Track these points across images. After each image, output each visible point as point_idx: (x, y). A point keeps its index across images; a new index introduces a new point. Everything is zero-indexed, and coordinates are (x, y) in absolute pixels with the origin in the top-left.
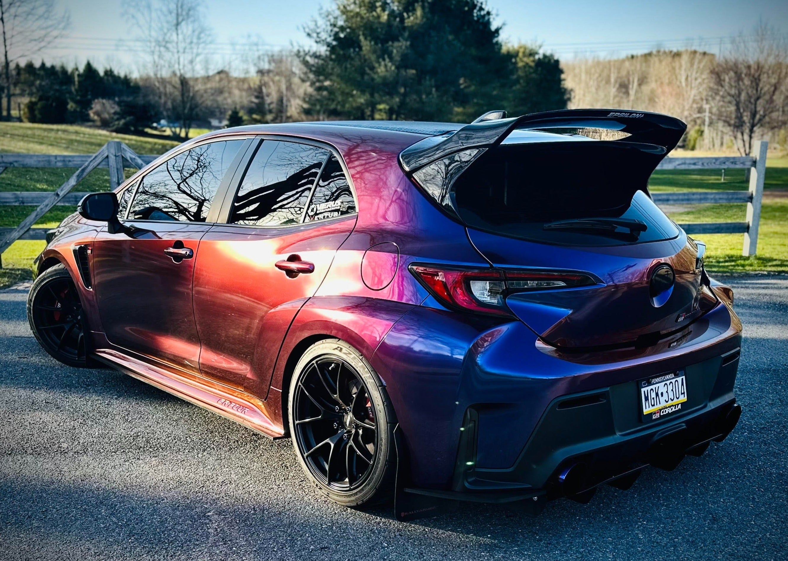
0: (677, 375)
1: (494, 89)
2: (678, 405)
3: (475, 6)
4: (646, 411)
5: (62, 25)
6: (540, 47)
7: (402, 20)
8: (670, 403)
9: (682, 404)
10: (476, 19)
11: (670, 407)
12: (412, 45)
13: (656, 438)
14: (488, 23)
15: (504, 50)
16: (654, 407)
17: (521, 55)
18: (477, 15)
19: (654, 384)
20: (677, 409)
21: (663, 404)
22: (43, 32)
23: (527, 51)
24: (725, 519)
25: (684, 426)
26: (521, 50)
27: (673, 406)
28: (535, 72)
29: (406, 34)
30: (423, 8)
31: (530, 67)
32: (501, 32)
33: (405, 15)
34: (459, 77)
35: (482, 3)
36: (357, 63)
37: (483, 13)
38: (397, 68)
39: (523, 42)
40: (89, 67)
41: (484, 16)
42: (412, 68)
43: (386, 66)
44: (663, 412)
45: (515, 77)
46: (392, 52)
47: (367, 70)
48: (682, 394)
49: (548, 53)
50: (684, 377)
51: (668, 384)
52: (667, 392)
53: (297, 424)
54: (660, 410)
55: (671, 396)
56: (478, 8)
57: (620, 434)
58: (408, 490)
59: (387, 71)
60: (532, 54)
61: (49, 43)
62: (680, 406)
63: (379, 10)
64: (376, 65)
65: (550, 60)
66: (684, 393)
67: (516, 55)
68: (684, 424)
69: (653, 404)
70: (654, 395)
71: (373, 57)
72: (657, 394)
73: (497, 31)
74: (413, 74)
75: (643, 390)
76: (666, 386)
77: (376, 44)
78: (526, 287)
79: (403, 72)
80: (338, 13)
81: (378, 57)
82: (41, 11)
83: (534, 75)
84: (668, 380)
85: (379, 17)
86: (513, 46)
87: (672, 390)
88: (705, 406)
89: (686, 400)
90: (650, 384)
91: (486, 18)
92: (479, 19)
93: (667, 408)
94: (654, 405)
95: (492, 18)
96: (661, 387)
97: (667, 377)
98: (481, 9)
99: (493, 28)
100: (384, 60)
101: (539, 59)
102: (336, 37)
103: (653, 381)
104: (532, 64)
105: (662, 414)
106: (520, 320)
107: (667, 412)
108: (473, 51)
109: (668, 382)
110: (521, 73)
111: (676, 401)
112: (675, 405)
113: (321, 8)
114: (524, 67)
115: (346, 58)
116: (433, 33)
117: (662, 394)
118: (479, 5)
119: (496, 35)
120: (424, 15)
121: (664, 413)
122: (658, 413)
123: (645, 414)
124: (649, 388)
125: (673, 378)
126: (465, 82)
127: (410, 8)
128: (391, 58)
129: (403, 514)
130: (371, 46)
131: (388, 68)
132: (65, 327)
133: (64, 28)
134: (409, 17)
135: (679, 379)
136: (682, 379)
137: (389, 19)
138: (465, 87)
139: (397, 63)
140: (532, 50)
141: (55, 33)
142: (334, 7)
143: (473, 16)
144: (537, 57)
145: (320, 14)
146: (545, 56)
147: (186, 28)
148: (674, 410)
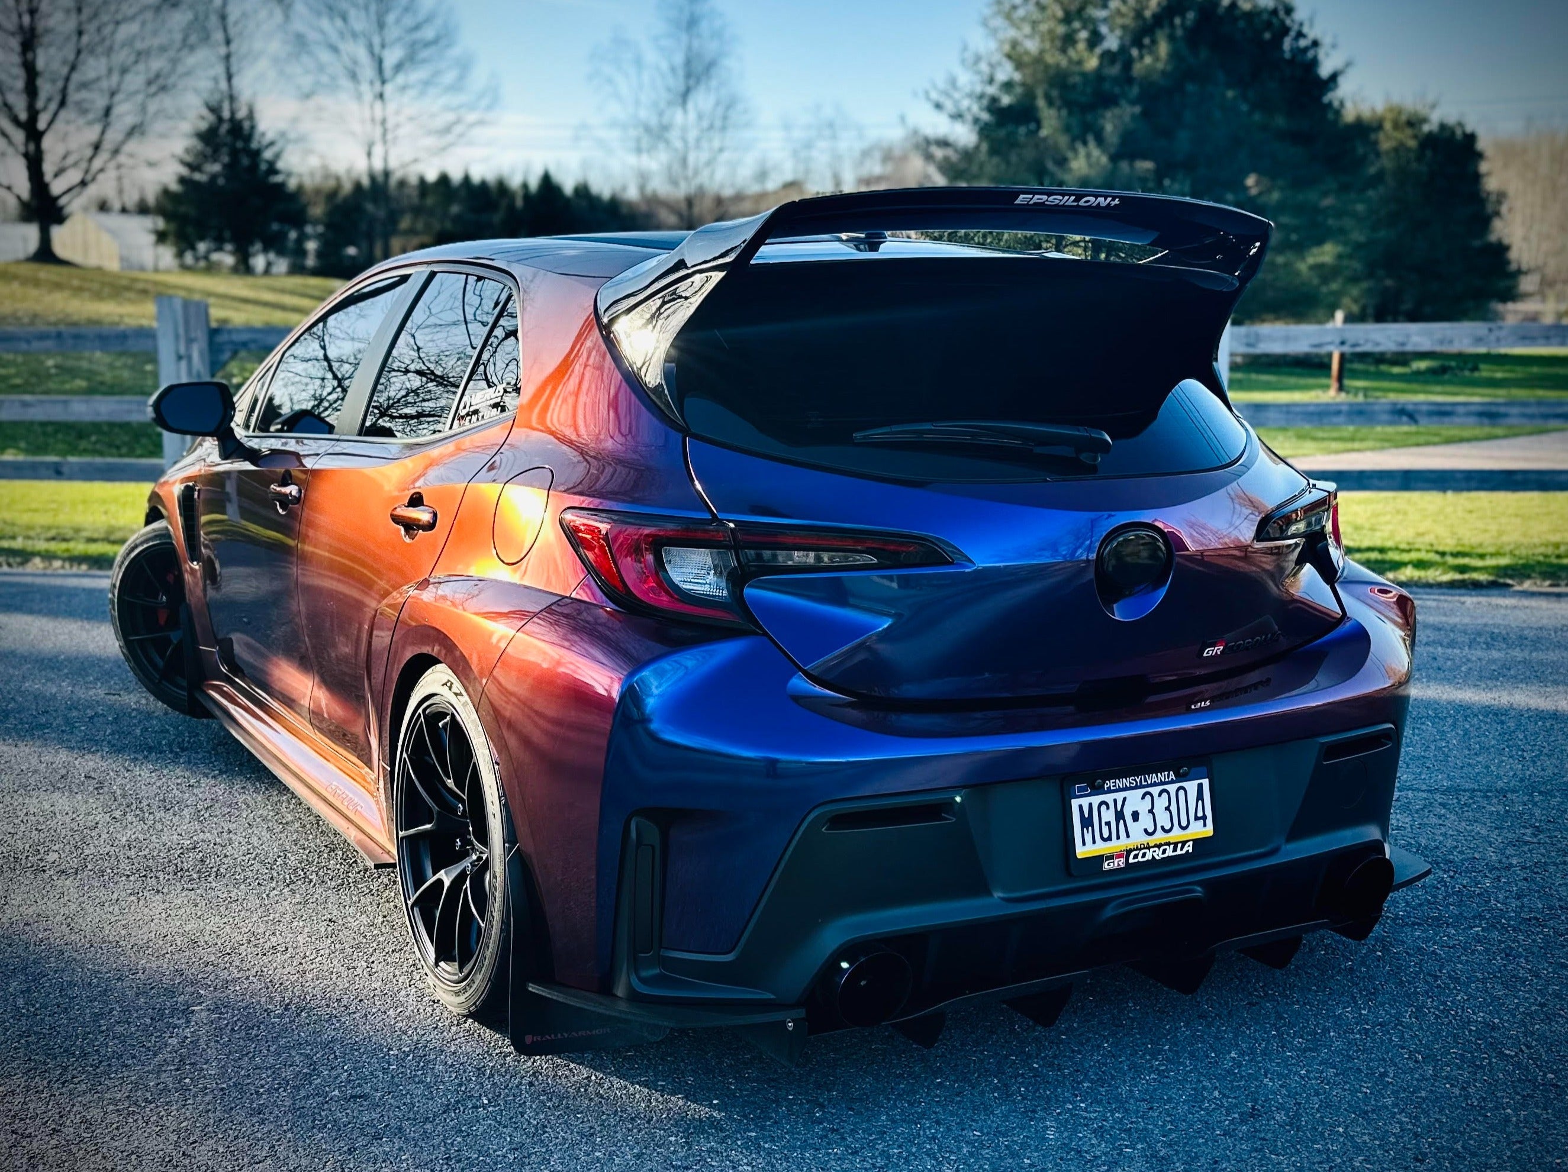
0: (1181, 777)
1: (1325, 194)
2: (1184, 843)
3: (1286, 30)
4: (1082, 851)
5: (485, 102)
6: (1433, 106)
7: (1128, 64)
8: (1160, 837)
9: (1196, 842)
10: (1287, 55)
11: (1159, 846)
12: (1145, 114)
13: (1109, 912)
14: (1314, 63)
15: (1349, 115)
16: (1108, 844)
17: (1388, 126)
18: (1292, 50)
19: (1109, 791)
20: (1179, 852)
21: (1138, 837)
22: (450, 117)
23: (1404, 118)
24: (1281, 1117)
25: (1199, 891)
26: (1389, 116)
27: (1168, 844)
28: (1419, 158)
29: (1135, 91)
30: (1172, 38)
31: (1409, 150)
32: (1341, 80)
33: (1135, 52)
34: (1245, 174)
35: (1301, 24)
36: (1029, 154)
37: (1303, 43)
38: (1114, 158)
39: (1396, 99)
40: (547, 180)
41: (1306, 50)
42: (1145, 157)
43: (1088, 156)
44: (1136, 856)
45: (1372, 170)
46: (1102, 128)
47: (1050, 166)
48: (1197, 818)
49: (1451, 120)
50: (1206, 782)
51: (1156, 795)
52: (1151, 811)
53: (402, 838)
54: (1129, 852)
55: (1163, 820)
56: (1293, 34)
57: (1001, 895)
58: (532, 988)
59: (1090, 165)
60: (1413, 122)
61: (461, 136)
62: (1189, 848)
63: (1081, 46)
64: (1070, 155)
65: (1453, 133)
66: (1204, 818)
67: (1378, 126)
68: (1199, 889)
69: (1106, 835)
70: (1109, 815)
71: (1063, 140)
72: (1120, 816)
73: (1334, 77)
74: (1148, 170)
75: (1075, 803)
76: (1148, 797)
77: (1070, 113)
78: (790, 563)
79: (1124, 166)
80: (997, 57)
81: (1073, 140)
82: (449, 77)
83: (1414, 165)
84: (1155, 784)
85: (1080, 62)
86: (1373, 110)
87: (1168, 809)
88: (1274, 852)
89: (1211, 834)
90: (1098, 790)
91: (1310, 54)
92: (1294, 56)
93: (1149, 848)
94: (1109, 839)
95: (1321, 54)
96: (1134, 800)
97: (1154, 778)
98: (1300, 35)
99: (1325, 71)
100: (1085, 143)
101: (1430, 134)
102: (993, 106)
103: (1109, 784)
104: (1412, 143)
105: (1131, 860)
106: (766, 634)
107: (1149, 857)
108: (1280, 121)
109: (1155, 791)
110: (1387, 163)
111: (1177, 835)
112: (1176, 844)
113: (965, 48)
114: (1396, 150)
115: (1012, 143)
116: (1190, 88)
117: (1135, 816)
118: (1296, 28)
119: (1331, 85)
120: (1175, 55)
121: (1140, 859)
122: (1120, 856)
123: (1079, 856)
124: (1096, 800)
125: (1172, 782)
126: (1257, 183)
127: (1147, 41)
128: (1100, 140)
129: (528, 1039)
130: (1059, 117)
131: (1093, 160)
132: (172, 637)
133: (489, 108)
134: (1141, 57)
135: (1191, 786)
136: (1200, 786)
137: (1101, 65)
138: (1260, 194)
139: (1112, 150)
140: (1416, 114)
141: (472, 117)
142: (992, 45)
143: (1282, 51)
144: (1426, 128)
145: (963, 61)
146: (1443, 127)
147: (703, 100)
148: (1170, 852)
